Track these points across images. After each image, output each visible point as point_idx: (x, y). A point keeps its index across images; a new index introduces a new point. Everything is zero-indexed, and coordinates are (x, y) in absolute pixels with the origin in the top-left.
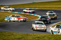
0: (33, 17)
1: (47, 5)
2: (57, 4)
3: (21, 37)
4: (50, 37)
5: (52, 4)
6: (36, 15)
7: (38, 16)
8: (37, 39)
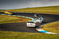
0: (27, 20)
1: (38, 10)
2: (46, 9)
3: (18, 35)
4: (41, 35)
5: (43, 9)
6: (30, 18)
7: (31, 18)
8: (30, 37)
